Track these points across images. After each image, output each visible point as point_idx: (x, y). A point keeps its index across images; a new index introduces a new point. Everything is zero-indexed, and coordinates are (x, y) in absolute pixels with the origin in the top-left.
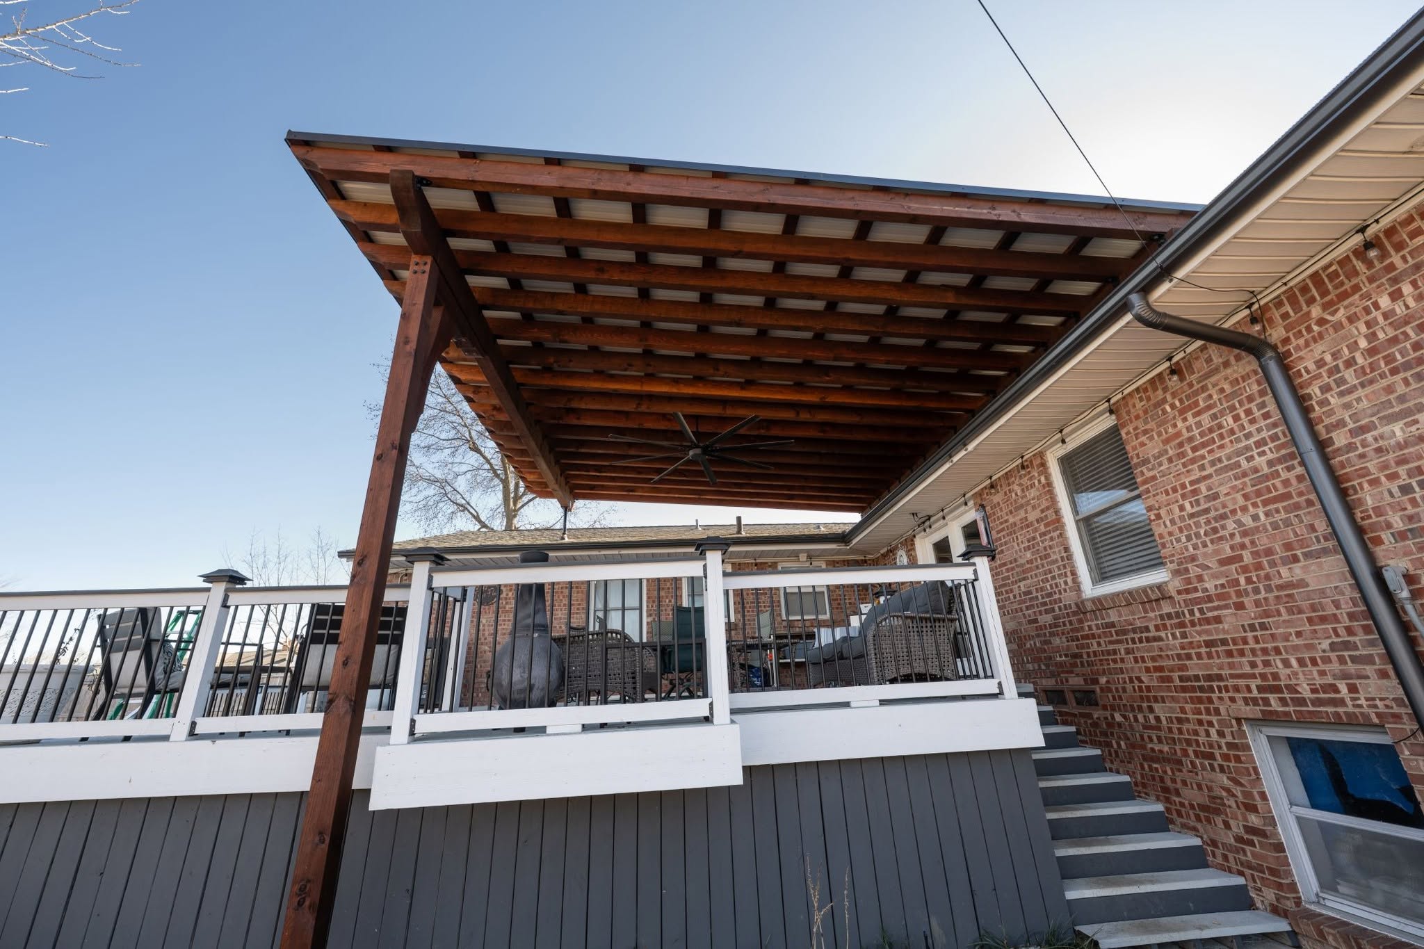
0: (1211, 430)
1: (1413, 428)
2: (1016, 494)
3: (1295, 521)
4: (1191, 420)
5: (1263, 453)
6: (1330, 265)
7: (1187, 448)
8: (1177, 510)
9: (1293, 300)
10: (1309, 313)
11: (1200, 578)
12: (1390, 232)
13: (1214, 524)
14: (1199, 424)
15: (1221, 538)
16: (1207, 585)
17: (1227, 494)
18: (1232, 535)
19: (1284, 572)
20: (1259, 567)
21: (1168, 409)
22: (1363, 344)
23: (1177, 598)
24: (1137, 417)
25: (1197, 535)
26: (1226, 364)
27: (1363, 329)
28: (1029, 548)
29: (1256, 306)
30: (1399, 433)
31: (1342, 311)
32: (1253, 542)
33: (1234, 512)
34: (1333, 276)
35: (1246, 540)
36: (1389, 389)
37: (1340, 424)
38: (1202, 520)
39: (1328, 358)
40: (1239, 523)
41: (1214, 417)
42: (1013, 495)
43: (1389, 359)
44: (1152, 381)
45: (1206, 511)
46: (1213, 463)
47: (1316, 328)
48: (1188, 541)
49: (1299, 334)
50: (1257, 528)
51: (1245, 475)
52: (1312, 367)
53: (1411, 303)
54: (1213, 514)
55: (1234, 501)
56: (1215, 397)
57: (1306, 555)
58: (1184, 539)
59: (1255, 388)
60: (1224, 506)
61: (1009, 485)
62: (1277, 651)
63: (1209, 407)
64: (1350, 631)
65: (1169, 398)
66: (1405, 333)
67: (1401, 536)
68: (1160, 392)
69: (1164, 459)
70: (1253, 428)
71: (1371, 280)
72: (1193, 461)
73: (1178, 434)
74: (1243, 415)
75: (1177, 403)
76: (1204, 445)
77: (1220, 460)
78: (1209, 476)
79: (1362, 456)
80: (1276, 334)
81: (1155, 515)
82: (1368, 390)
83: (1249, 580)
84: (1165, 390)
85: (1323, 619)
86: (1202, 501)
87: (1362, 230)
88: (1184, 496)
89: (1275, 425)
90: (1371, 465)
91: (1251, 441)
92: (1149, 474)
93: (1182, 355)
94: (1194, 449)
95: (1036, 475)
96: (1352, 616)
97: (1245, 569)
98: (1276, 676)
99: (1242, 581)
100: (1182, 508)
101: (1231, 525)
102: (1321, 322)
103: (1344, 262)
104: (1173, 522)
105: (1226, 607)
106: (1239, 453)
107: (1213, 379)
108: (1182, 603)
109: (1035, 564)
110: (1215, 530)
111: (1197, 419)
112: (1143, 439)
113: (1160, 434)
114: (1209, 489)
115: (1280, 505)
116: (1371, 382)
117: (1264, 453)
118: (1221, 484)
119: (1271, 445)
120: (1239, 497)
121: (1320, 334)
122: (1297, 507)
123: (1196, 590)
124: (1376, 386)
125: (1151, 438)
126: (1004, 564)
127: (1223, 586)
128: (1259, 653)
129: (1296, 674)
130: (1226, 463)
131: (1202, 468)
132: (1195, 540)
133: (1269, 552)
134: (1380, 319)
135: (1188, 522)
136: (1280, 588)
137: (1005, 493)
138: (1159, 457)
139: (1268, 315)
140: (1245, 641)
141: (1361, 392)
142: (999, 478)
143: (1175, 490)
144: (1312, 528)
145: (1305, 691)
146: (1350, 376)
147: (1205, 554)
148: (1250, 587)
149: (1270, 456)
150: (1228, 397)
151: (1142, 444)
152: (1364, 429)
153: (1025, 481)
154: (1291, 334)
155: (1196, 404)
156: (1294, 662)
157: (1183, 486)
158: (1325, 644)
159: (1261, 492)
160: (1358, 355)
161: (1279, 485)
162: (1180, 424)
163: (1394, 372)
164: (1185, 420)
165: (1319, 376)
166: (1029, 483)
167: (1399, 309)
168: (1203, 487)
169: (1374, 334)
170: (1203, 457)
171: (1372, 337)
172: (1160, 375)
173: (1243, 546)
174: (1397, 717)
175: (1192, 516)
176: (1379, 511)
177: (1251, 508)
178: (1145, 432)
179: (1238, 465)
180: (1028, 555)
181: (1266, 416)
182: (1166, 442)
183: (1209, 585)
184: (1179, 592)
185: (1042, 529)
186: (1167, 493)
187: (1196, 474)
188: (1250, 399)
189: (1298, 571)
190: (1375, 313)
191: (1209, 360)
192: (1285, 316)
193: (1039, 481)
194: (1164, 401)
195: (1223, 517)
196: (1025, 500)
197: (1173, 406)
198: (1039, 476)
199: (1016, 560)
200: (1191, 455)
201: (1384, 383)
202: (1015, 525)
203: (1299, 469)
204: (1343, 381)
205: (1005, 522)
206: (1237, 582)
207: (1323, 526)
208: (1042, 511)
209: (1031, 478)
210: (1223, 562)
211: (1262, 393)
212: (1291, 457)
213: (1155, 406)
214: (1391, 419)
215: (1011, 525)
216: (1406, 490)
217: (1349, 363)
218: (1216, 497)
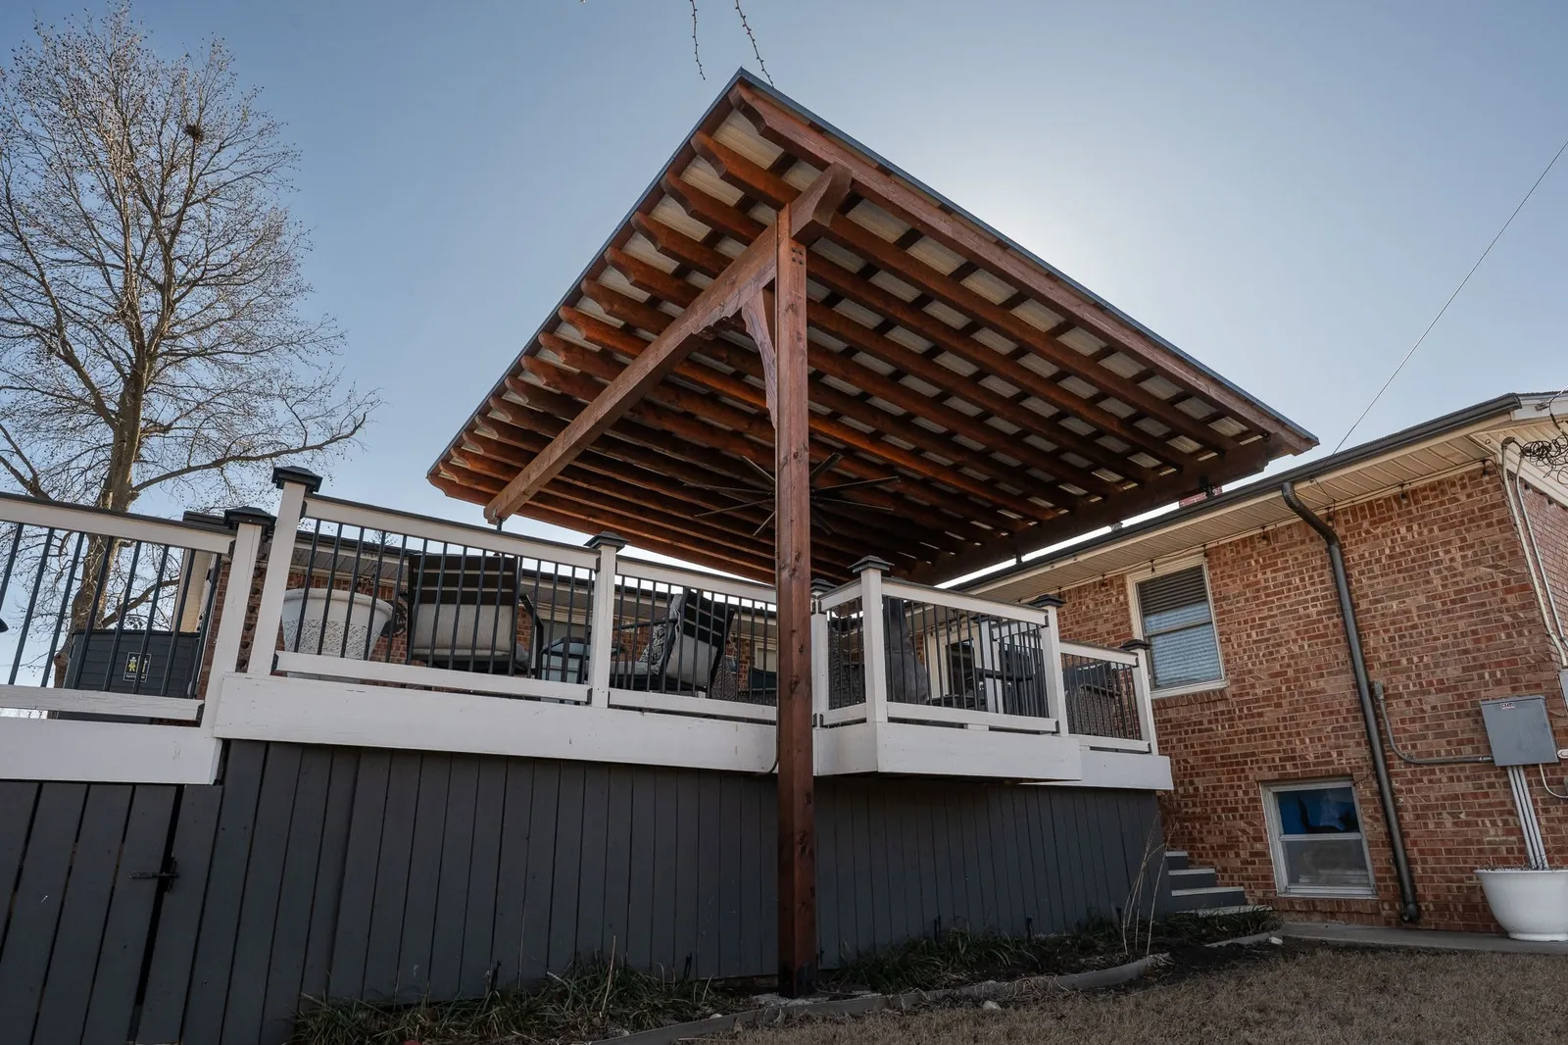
0: (1282, 584)
1: (1402, 606)
2: (1087, 607)
3: (1327, 651)
4: (1269, 575)
6: (1379, 499)
7: (1262, 594)
8: (1245, 636)
9: (1354, 515)
10: (1361, 524)
11: (1253, 686)
12: (1414, 492)
13: (1271, 649)
14: (1274, 579)
15: (1274, 659)
16: (1257, 691)
17: (1285, 630)
18: (1283, 658)
19: (1313, 683)
20: (1297, 679)
21: (1253, 563)
22: (1387, 551)
23: (1232, 700)
24: (1226, 564)
25: (1257, 656)
26: (1303, 542)
27: (1389, 543)
29: (1332, 510)
30: (1395, 607)
31: (1380, 529)
32: (1296, 663)
33: (1287, 642)
34: (1380, 506)
35: (1292, 662)
36: (1395, 581)
37: (1365, 596)
38: (1263, 645)
39: (1367, 555)
40: (1289, 650)
41: (1287, 576)
42: (1084, 607)
43: (1399, 564)
44: (1244, 541)
45: (1268, 640)
46: (1279, 607)
47: (1363, 535)
48: (1249, 659)
49: (1352, 536)
50: (1301, 654)
51: (1300, 618)
52: (1357, 558)
53: (1416, 536)
54: (1271, 642)
55: (1289, 634)
56: (1290, 562)
57: (1329, 673)
58: (1246, 658)
59: (1319, 563)
60: (1281, 638)
61: (1080, 597)
62: (1298, 734)
63: (1284, 569)
64: (1346, 720)
65: (1255, 555)
66: (1409, 551)
67: (1384, 665)
68: (1249, 549)
69: (1242, 599)
70: (1312, 589)
71: (1399, 515)
72: (1265, 603)
74: (1307, 579)
75: (1261, 560)
76: (1275, 594)
77: (1285, 606)
78: (1275, 616)
79: (1373, 617)
80: (1340, 531)
81: (1226, 638)
82: (1385, 579)
83: (1288, 688)
84: (1253, 549)
85: (1331, 713)
86: (1265, 633)
87: (1402, 485)
88: (1252, 628)
89: (1326, 589)
90: (1377, 623)
91: (1309, 597)
93: (1273, 527)
94: (1267, 596)
95: (1115, 593)
96: (1348, 711)
97: (1287, 681)
98: (1293, 750)
99: (1284, 688)
100: (1249, 636)
101: (1283, 651)
102: (1368, 532)
103: (1387, 500)
104: (1239, 645)
105: (1268, 706)
106: (1298, 603)
107: (1291, 550)
108: (1235, 703)
110: (1271, 653)
111: (1274, 575)
112: (1228, 581)
113: (1242, 580)
114: (1273, 624)
115: (1319, 641)
116: (1387, 575)
117: (1316, 606)
118: (1282, 623)
119: (1322, 602)
120: (1293, 632)
121: (1365, 538)
122: (1329, 643)
123: (1248, 694)
124: (1389, 578)
125: (1234, 582)
127: (1269, 691)
128: (1285, 736)
129: (1306, 748)
130: (1288, 608)
131: (1271, 609)
132: (1254, 660)
133: (1305, 670)
134: (1399, 540)
135: (1252, 646)
136: (1308, 693)
137: (1074, 605)
138: (1238, 597)
139: (1337, 518)
140: (1277, 728)
141: (1380, 579)
142: (1069, 590)
143: (1246, 622)
144: (1336, 657)
145: (1311, 758)
146: (1376, 568)
147: (1260, 670)
148: (1288, 693)
149: (1320, 608)
150: (1300, 565)
151: (1226, 585)
152: (1377, 601)
153: (1100, 597)
154: (1348, 534)
155: (1276, 564)
156: (1307, 741)
157: (1254, 620)
158: (1329, 729)
159: (1309, 632)
160: (1383, 557)
161: (1321, 628)
162: (1260, 576)
163: (1400, 572)
164: (1265, 573)
165: (1359, 564)
166: (1105, 599)
167: (1409, 537)
168: (1268, 623)
169: (1394, 547)
170: (1273, 602)
171: (1392, 549)
172: (1252, 537)
173: (1289, 666)
174: (1361, 768)
175: (1255, 642)
176: (1375, 650)
177: (1299, 641)
178: (1230, 576)
179: (1297, 611)
181: (1322, 582)
182: (1248, 586)
183: (1259, 691)
184: (1234, 696)
185: (1112, 640)
186: (1239, 623)
187: (1266, 613)
188: (1314, 569)
189: (1322, 682)
190: (1397, 536)
191: (1291, 536)
192: (1347, 522)
193: (1117, 599)
194: (1251, 556)
195: (1279, 645)
196: (1096, 613)
197: (1257, 562)
198: (1118, 594)
200: (1264, 599)
201: (1393, 577)
202: (1080, 634)
203: (1335, 620)
204: (1372, 570)
205: (1069, 630)
206: (1280, 689)
207: (1342, 656)
208: (1115, 625)
209: (1108, 595)
210: (1272, 676)
211: (1323, 567)
212: (1333, 611)
213: (1243, 558)
214: (1393, 598)
215: (1075, 634)
216: (1392, 639)
217: (1378, 561)
218: (1276, 630)
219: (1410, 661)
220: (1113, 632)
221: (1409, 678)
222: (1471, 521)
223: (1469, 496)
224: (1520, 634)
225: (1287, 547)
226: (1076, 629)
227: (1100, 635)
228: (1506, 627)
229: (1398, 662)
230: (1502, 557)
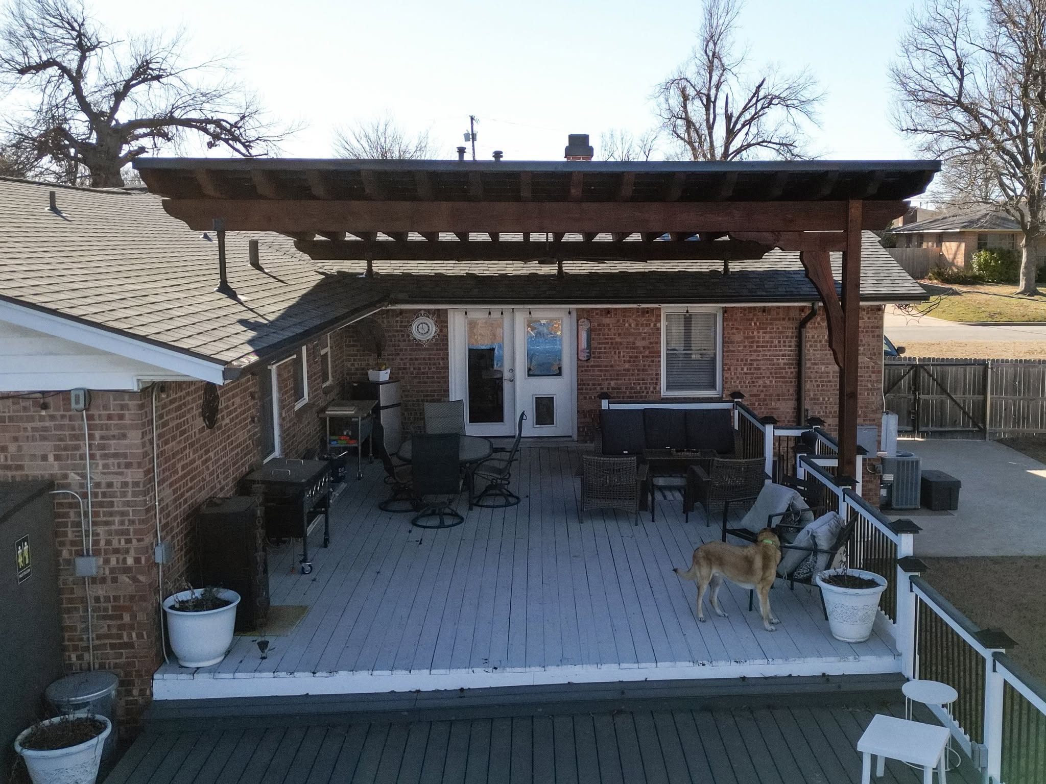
0: (768, 342)
2: (630, 325)
3: (784, 387)
4: (761, 334)
5: (783, 359)
7: (755, 345)
8: (739, 369)
10: (817, 318)
13: (754, 380)
14: (764, 337)
17: (764, 370)
18: (760, 386)
19: (773, 404)
21: (753, 324)
22: (826, 338)
24: (736, 320)
25: (745, 382)
26: (784, 319)
28: (629, 361)
30: (823, 369)
32: (766, 391)
33: (764, 377)
35: (764, 389)
36: (826, 355)
37: (810, 359)
38: (749, 377)
39: (816, 336)
40: (764, 382)
41: (771, 337)
42: (627, 325)
44: (750, 308)
45: (753, 374)
46: (763, 355)
49: (811, 323)
50: (770, 386)
51: (774, 365)
52: (811, 338)
54: (755, 375)
55: (766, 373)
56: (774, 329)
57: (783, 399)
58: (738, 382)
59: (790, 334)
60: (761, 374)
61: (624, 316)
63: (771, 333)
65: (755, 320)
67: (811, 399)
68: (751, 314)
69: (742, 345)
70: (784, 349)
72: (755, 351)
73: (754, 337)
74: (782, 342)
75: (758, 324)
76: (762, 347)
77: (766, 355)
78: (760, 360)
79: (812, 372)
81: (728, 368)
82: (822, 352)
83: (759, 404)
84: (754, 315)
86: (752, 370)
88: (745, 365)
89: (792, 351)
90: (812, 375)
91: (781, 353)
92: (731, 349)
94: (757, 347)
95: (654, 320)
97: (759, 400)
99: (757, 404)
100: (742, 369)
101: (761, 382)
102: (819, 323)
104: (735, 374)
106: (774, 355)
107: (777, 322)
109: (631, 372)
110: (753, 382)
111: (764, 335)
112: (735, 331)
113: (744, 333)
114: (757, 365)
115: (781, 380)
118: (763, 365)
119: (787, 358)
120: (768, 372)
121: (817, 327)
125: (739, 333)
126: (599, 366)
130: (768, 357)
131: (758, 356)
132: (743, 384)
133: (771, 395)
135: (743, 376)
136: (770, 409)
137: (618, 321)
138: (740, 343)
143: (742, 360)
144: (788, 391)
146: (819, 346)
147: (745, 391)
148: (759, 407)
149: (785, 361)
150: (780, 333)
151: (734, 334)
152: (815, 364)
153: (642, 320)
155: (766, 328)
157: (746, 360)
159: (777, 373)
160: (823, 340)
161: (784, 373)
162: (755, 333)
164: (758, 333)
165: (810, 341)
166: (645, 322)
168: (755, 363)
170: (760, 351)
172: (755, 308)
173: (762, 391)
175: (746, 374)
176: (809, 390)
177: (771, 378)
178: (737, 329)
179: (772, 360)
180: (627, 366)
181: (790, 346)
182: (747, 338)
185: (647, 353)
186: (738, 361)
187: (754, 357)
188: (787, 337)
189: (778, 404)
191: (778, 314)
193: (655, 325)
194: (752, 320)
195: (759, 378)
196: (636, 331)
197: (755, 324)
199: (612, 366)
200: (755, 348)
202: (621, 343)
203: (792, 370)
204: (816, 346)
205: (611, 339)
206: (754, 404)
207: (792, 391)
208: (651, 343)
209: (648, 320)
210: (751, 396)
211: (792, 337)
212: (792, 364)
213: (748, 320)
214: (823, 364)
215: (616, 343)
216: (818, 386)
217: (820, 341)
218: (759, 369)
219: (824, 399)
220: (649, 348)
221: (821, 408)
222: (867, 332)
223: (869, 318)
224: (873, 394)
225: (775, 319)
226: (618, 340)
227: (637, 348)
228: (868, 389)
229: (818, 399)
230: (875, 354)
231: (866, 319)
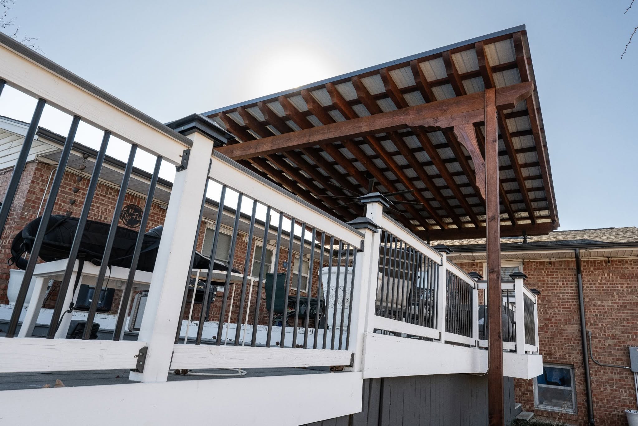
0: (555, 284)
1: (602, 303)
3: (569, 314)
7: (546, 285)
9: (588, 264)
10: (590, 268)
13: (546, 309)
14: (552, 281)
15: (547, 313)
17: (553, 302)
18: (551, 313)
19: (562, 326)
20: (556, 323)
21: (543, 272)
22: (599, 281)
24: (531, 269)
26: (566, 269)
27: (600, 278)
30: (599, 303)
31: (597, 272)
33: (554, 307)
34: (598, 263)
35: (555, 316)
36: (601, 293)
37: (587, 296)
38: (543, 306)
39: (591, 281)
40: (554, 311)
41: (557, 281)
43: (603, 287)
44: (541, 262)
45: (545, 305)
46: (552, 293)
47: (590, 272)
50: (559, 313)
51: (560, 299)
52: (587, 281)
53: (611, 278)
54: (547, 306)
55: (555, 305)
56: (559, 276)
57: (569, 323)
59: (571, 279)
60: (551, 305)
62: (553, 345)
63: (557, 278)
64: (574, 343)
66: (607, 283)
67: (592, 325)
68: (542, 266)
69: (536, 285)
70: (567, 288)
71: (605, 269)
72: (546, 290)
74: (565, 284)
75: (547, 272)
76: (551, 287)
77: (554, 293)
78: (550, 296)
79: (590, 305)
82: (597, 291)
83: (552, 326)
84: (544, 266)
85: (568, 339)
86: (545, 302)
87: (608, 258)
89: (573, 290)
90: (591, 308)
91: (565, 291)
93: (554, 260)
94: (548, 287)
96: (576, 340)
97: (552, 323)
98: (551, 351)
99: (550, 325)
101: (551, 310)
102: (592, 271)
106: (560, 293)
107: (561, 271)
110: (546, 310)
111: (552, 279)
113: (537, 278)
115: (567, 310)
117: (567, 296)
118: (552, 299)
119: (570, 295)
120: (557, 304)
121: (591, 274)
125: (534, 278)
127: (543, 326)
128: (548, 345)
129: (556, 351)
130: (556, 294)
131: (548, 293)
133: (560, 320)
134: (604, 278)
136: (560, 329)
140: (545, 341)
141: (595, 291)
144: (573, 317)
145: (558, 356)
149: (569, 297)
150: (563, 278)
152: (592, 300)
153: (471, 270)
154: (585, 271)
155: (553, 275)
156: (557, 348)
158: (567, 345)
159: (563, 305)
160: (597, 283)
161: (569, 305)
162: (545, 278)
163: (603, 290)
164: (548, 278)
165: (586, 284)
167: (608, 278)
169: (602, 280)
172: (545, 261)
173: (553, 317)
174: (578, 363)
175: (540, 304)
176: (589, 318)
177: (559, 308)
178: (532, 275)
179: (559, 296)
181: (571, 287)
182: (540, 281)
187: (546, 294)
188: (569, 281)
189: (566, 326)
190: (603, 276)
191: (561, 265)
192: (584, 265)
194: (543, 269)
195: (550, 308)
197: (545, 272)
198: (479, 270)
200: (546, 288)
204: (592, 287)
206: (548, 326)
207: (576, 317)
209: (475, 270)
210: (545, 319)
211: (572, 281)
212: (574, 299)
213: (540, 269)
214: (599, 300)
216: (596, 315)
217: (595, 284)
218: (550, 302)
219: (602, 325)
221: (601, 332)
222: (632, 278)
223: (632, 268)
225: (558, 269)
229: (598, 325)
231: (630, 269)
